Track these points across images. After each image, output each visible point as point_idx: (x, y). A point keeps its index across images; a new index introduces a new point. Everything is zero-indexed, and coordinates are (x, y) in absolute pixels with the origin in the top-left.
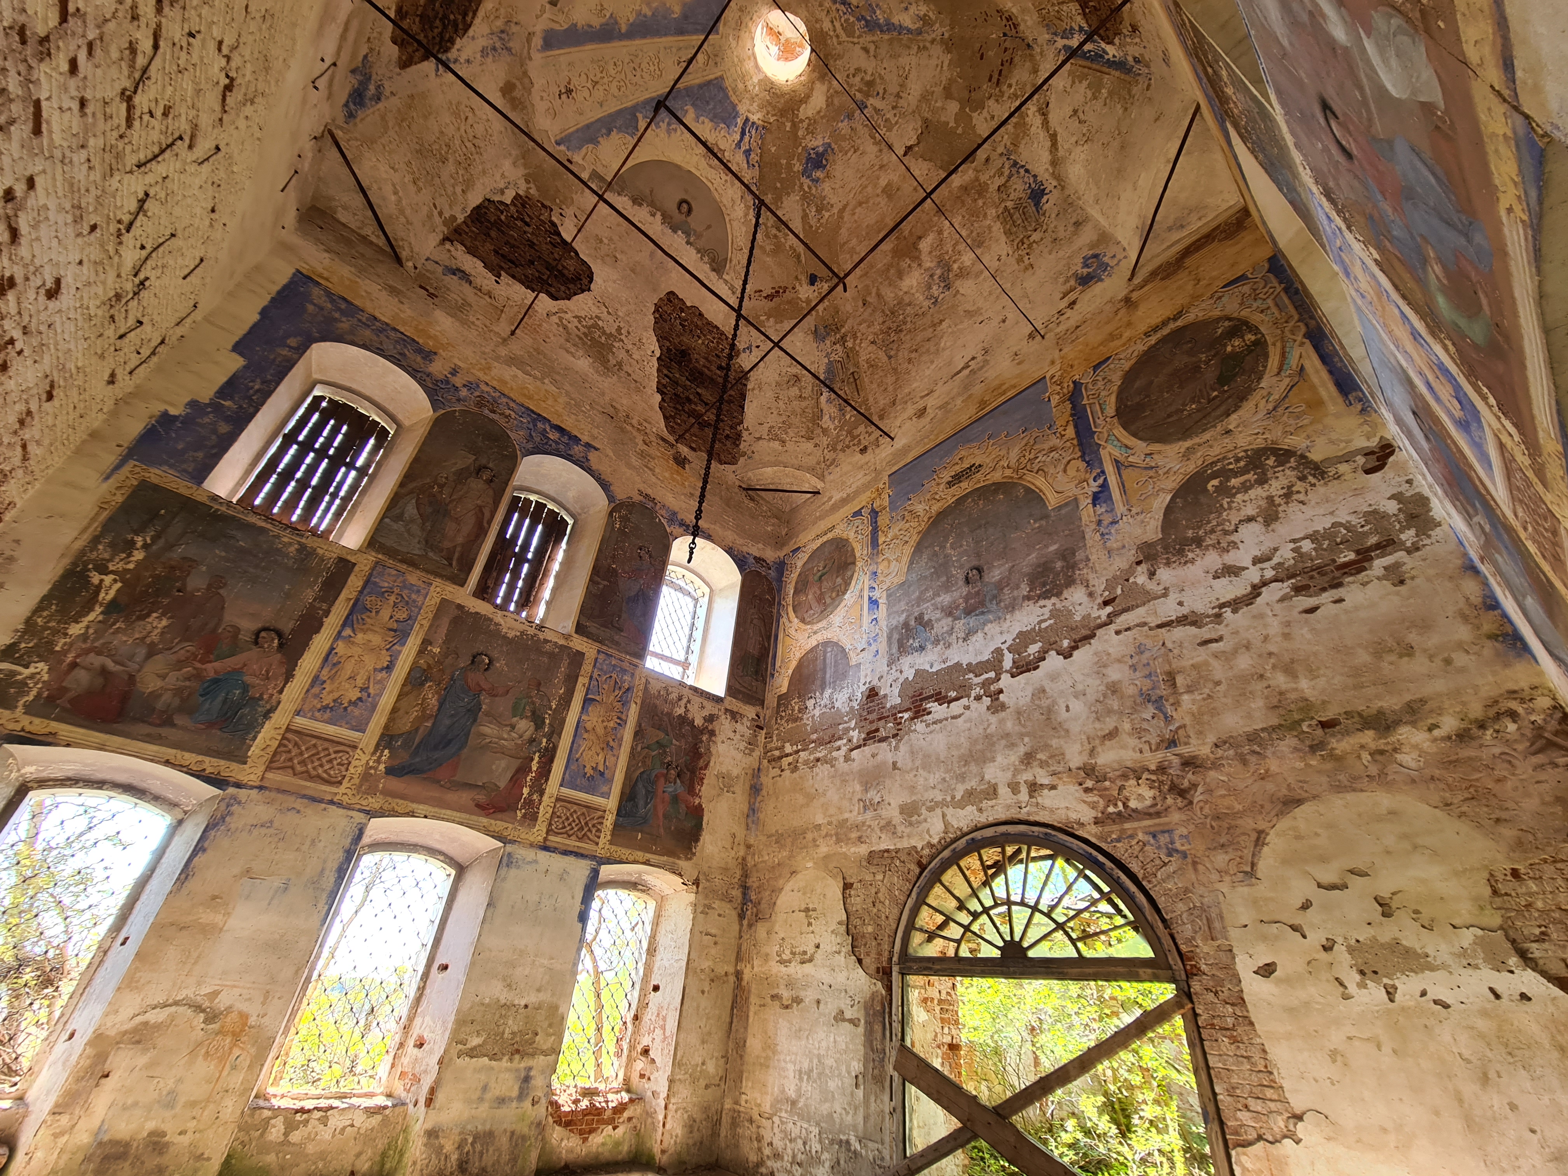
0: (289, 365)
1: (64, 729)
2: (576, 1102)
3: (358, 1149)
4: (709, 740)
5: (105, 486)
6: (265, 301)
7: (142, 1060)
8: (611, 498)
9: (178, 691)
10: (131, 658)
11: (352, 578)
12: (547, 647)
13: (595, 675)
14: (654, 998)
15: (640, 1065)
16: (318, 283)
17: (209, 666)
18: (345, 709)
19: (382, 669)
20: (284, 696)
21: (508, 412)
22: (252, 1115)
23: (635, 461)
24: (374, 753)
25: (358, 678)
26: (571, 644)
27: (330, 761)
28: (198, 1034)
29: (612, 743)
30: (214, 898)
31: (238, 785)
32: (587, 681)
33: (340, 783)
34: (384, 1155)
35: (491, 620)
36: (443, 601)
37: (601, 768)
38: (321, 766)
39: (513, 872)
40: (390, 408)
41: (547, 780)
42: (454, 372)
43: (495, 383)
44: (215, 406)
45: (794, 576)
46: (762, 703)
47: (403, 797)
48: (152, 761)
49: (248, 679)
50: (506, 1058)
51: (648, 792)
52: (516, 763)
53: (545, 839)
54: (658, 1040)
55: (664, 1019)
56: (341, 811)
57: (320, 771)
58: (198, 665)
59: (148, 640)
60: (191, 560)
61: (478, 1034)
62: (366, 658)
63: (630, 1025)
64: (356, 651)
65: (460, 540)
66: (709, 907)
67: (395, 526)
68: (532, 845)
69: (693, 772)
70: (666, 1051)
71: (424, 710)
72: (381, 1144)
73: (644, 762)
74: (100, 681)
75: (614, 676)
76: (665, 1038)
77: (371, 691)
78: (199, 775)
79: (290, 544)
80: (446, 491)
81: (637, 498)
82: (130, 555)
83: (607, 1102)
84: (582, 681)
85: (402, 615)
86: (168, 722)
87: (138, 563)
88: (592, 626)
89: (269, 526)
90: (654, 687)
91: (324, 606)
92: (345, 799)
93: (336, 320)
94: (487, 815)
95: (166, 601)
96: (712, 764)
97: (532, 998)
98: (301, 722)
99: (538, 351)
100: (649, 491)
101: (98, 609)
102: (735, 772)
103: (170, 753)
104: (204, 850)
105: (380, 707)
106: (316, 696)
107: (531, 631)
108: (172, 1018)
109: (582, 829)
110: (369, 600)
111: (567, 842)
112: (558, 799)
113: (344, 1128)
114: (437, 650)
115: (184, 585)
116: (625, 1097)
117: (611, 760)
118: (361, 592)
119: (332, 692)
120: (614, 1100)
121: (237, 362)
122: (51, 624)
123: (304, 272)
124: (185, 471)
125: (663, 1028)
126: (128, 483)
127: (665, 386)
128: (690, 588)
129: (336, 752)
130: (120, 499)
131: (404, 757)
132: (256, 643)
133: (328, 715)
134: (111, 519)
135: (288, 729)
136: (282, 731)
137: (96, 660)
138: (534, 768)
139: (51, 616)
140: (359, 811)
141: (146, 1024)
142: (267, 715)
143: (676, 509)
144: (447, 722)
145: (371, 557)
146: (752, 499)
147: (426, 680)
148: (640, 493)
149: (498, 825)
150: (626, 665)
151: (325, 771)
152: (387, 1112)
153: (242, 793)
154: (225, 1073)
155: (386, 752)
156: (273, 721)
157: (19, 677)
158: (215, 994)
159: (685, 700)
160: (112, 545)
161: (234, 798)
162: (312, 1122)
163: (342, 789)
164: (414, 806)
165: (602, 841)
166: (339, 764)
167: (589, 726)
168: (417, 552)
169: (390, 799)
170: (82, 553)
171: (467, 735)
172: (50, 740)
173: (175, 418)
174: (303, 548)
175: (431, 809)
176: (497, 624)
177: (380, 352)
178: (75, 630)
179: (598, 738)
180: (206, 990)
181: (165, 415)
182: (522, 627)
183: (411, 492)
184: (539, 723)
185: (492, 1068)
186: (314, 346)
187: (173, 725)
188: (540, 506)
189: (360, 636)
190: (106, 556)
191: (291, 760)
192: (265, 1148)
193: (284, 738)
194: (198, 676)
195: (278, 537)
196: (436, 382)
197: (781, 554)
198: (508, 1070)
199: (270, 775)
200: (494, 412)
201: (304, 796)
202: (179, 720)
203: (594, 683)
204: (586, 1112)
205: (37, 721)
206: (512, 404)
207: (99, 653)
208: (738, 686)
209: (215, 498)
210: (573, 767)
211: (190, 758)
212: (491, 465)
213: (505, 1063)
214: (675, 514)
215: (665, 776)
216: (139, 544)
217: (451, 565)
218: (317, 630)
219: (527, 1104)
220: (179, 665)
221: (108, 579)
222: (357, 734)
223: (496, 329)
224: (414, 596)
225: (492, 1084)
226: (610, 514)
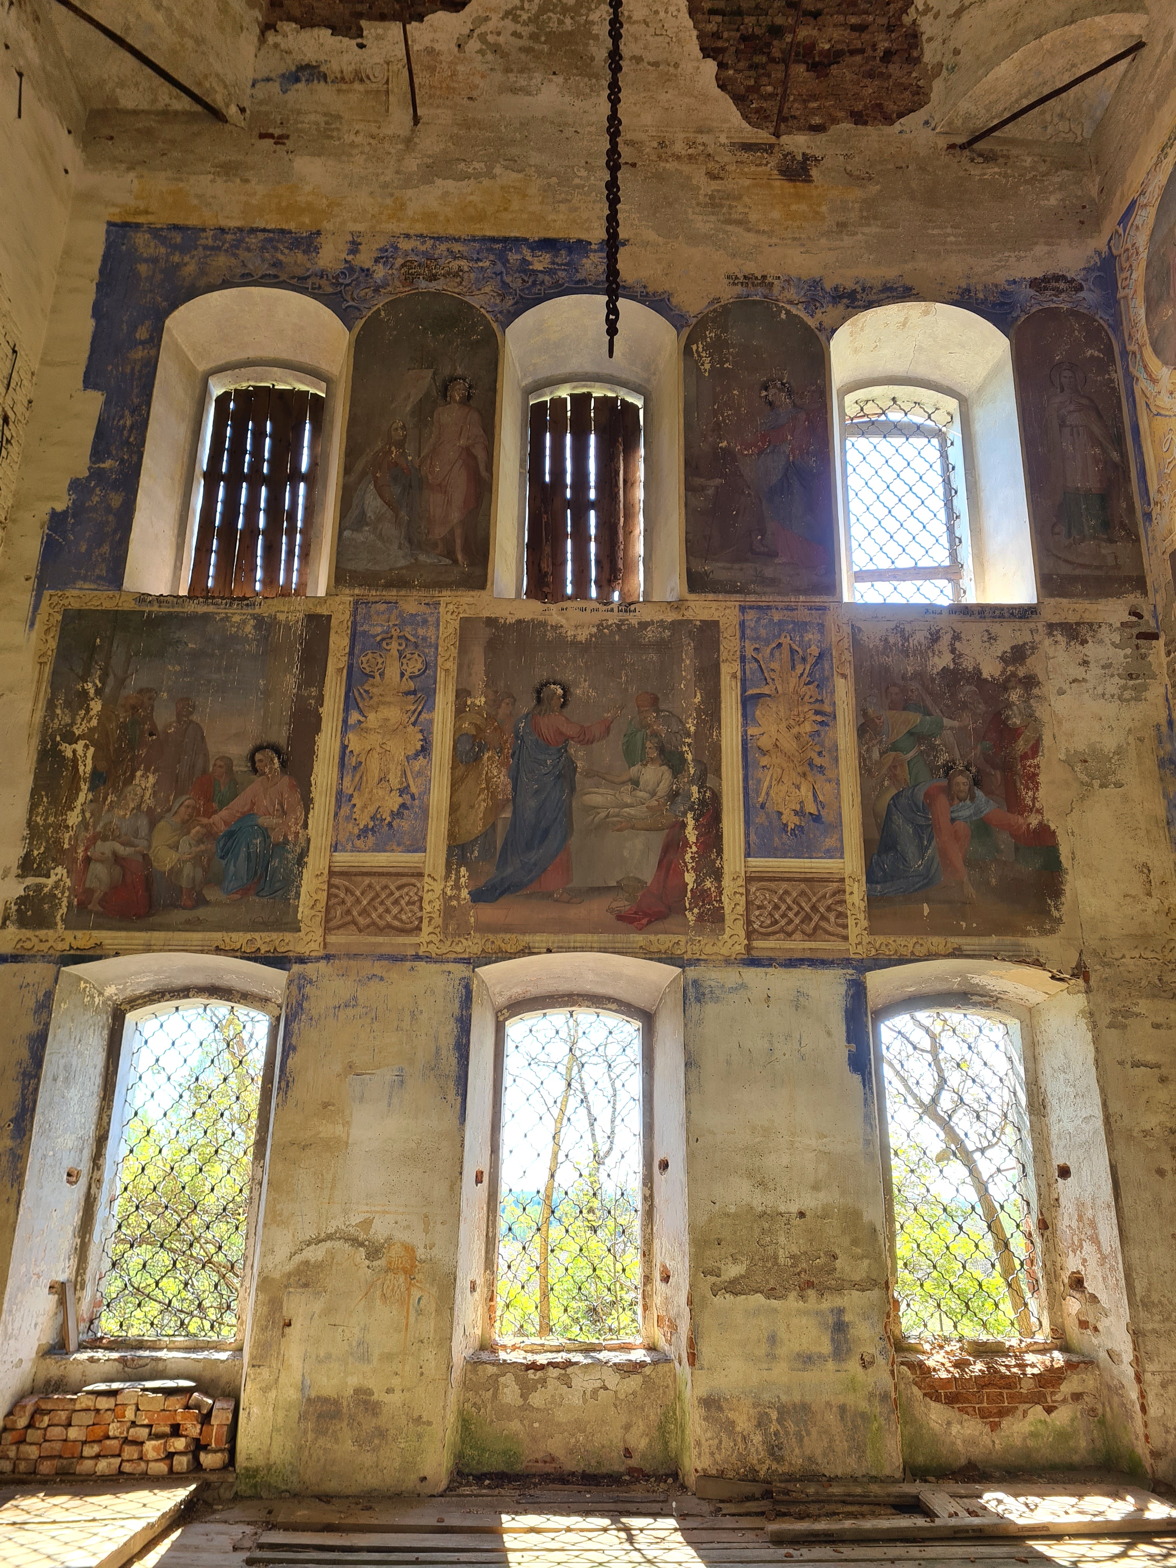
0: (151, 367)
1: (108, 937)
2: (960, 1365)
3: (623, 1419)
4: (1027, 698)
5: (34, 635)
6: (90, 297)
7: (318, 1306)
8: (677, 320)
9: (196, 860)
10: (136, 834)
11: (333, 638)
12: (650, 634)
13: (749, 652)
14: (1066, 1189)
15: (1073, 1305)
16: (138, 226)
17: (216, 818)
18: (390, 825)
19: (417, 755)
20: (311, 831)
21: (455, 265)
22: (475, 1371)
23: (703, 224)
24: (447, 877)
25: (391, 777)
26: (689, 615)
27: (396, 902)
28: (365, 1274)
29: (818, 761)
30: (325, 1105)
31: (302, 960)
32: (736, 667)
33: (419, 929)
34: (662, 1427)
35: (544, 624)
36: (465, 622)
37: (811, 808)
38: (388, 911)
39: (710, 1008)
40: (305, 359)
41: (720, 852)
42: (354, 247)
43: (420, 228)
44: (97, 475)
45: (1139, 274)
46: (1140, 584)
47: (508, 929)
48: (202, 952)
49: (264, 821)
50: (792, 1295)
51: (919, 830)
52: (658, 840)
53: (748, 948)
54: (1092, 1262)
55: (1093, 1224)
56: (433, 967)
57: (389, 918)
58: (205, 821)
59: (144, 807)
60: (150, 690)
61: (735, 1260)
62: (391, 745)
63: (1037, 1239)
64: (374, 739)
65: (456, 516)
66: (1127, 1013)
67: (360, 537)
68: (728, 962)
69: (1008, 768)
70: (1112, 1282)
71: (493, 796)
72: (654, 1414)
73: (893, 778)
74: (117, 870)
75: (785, 641)
76: (1103, 1258)
77: (413, 789)
78: (255, 957)
79: (244, 622)
80: (410, 448)
81: (728, 294)
82: (88, 710)
83: (1022, 1366)
84: (728, 670)
85: (415, 666)
86: (201, 901)
87: (100, 716)
88: (717, 569)
89: (211, 609)
90: (872, 634)
91: (314, 691)
92: (433, 950)
93: (178, 266)
94: (640, 930)
95: (143, 752)
96: (1047, 741)
97: (809, 1201)
98: (343, 859)
99: (467, 125)
100: (751, 268)
101: (84, 787)
102: (1110, 743)
103: (217, 937)
104: (294, 1049)
105: (433, 811)
106: (348, 818)
107: (613, 618)
108: (331, 1253)
109: (808, 918)
110: (365, 661)
111: (788, 945)
112: (749, 879)
113: (595, 1391)
114: (480, 701)
115: (153, 725)
116: (1058, 1358)
117: (825, 791)
118: (351, 653)
119: (365, 806)
120: (1036, 1363)
121: (94, 401)
122: (51, 819)
123: (117, 219)
124: (100, 577)
125: (1095, 1240)
126: (53, 621)
127: (716, 36)
128: (917, 418)
129: (399, 888)
130: (53, 644)
131: (489, 872)
132: (255, 770)
133: (371, 839)
134: (55, 673)
135: (331, 873)
136: (325, 877)
137: (104, 848)
138: (692, 839)
139: (46, 810)
140: (456, 961)
141: (307, 1263)
142: (301, 861)
143: (816, 273)
144: (533, 803)
145: (347, 597)
146: (989, 158)
147: (481, 751)
148: (733, 279)
149: (663, 941)
150: (802, 615)
151: (395, 917)
152: (647, 1370)
153: (310, 969)
154: (412, 1319)
155: (463, 870)
156: (310, 866)
157: (46, 890)
158: (367, 1224)
159: (946, 639)
160: (68, 704)
161: (302, 977)
162: (552, 1384)
163: (424, 937)
164: (528, 938)
165: (853, 932)
166: (408, 903)
167: (765, 742)
168: (402, 563)
169: (491, 937)
170: (45, 725)
171: (569, 814)
172: (99, 952)
173: (65, 513)
174: (260, 620)
175: (552, 938)
176: (555, 628)
177: (248, 280)
178: (73, 818)
179: (790, 758)
180: (355, 1220)
181: (54, 514)
182: (596, 618)
183: (363, 475)
184: (676, 763)
185: (775, 1310)
186: (168, 322)
187: (206, 903)
188: (581, 401)
189: (372, 716)
190: (68, 720)
191: (348, 912)
192: (505, 1413)
193: (330, 886)
194: (209, 834)
195: (227, 618)
196: (336, 281)
197: (1099, 242)
198: (800, 1312)
199: (332, 939)
200: (433, 278)
201: (381, 957)
202: (211, 894)
203: (751, 666)
204: (982, 1382)
205: (79, 934)
206: (457, 247)
207: (105, 839)
208: (1065, 569)
209: (143, 598)
210: (760, 819)
211: (239, 939)
212: (459, 371)
213: (792, 1302)
214: (816, 284)
215: (949, 792)
216: (92, 692)
217: (455, 562)
218: (318, 729)
219: (853, 1366)
220: (185, 826)
221: (79, 746)
222: (417, 857)
223: (389, 131)
224: (421, 632)
225: (782, 1334)
226: (687, 351)
